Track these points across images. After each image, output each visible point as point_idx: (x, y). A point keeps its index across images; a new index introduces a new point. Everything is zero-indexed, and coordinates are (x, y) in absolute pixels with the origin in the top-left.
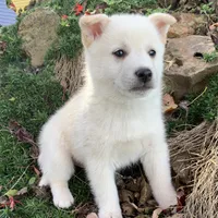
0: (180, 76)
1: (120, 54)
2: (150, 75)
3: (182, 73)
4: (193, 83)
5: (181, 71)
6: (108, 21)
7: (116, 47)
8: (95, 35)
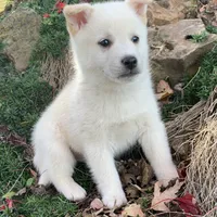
0: (172, 60)
1: (106, 44)
2: (135, 62)
3: (174, 57)
4: (187, 65)
5: (172, 55)
6: (92, 10)
7: (101, 37)
8: (80, 24)
